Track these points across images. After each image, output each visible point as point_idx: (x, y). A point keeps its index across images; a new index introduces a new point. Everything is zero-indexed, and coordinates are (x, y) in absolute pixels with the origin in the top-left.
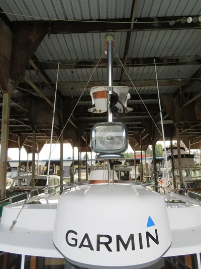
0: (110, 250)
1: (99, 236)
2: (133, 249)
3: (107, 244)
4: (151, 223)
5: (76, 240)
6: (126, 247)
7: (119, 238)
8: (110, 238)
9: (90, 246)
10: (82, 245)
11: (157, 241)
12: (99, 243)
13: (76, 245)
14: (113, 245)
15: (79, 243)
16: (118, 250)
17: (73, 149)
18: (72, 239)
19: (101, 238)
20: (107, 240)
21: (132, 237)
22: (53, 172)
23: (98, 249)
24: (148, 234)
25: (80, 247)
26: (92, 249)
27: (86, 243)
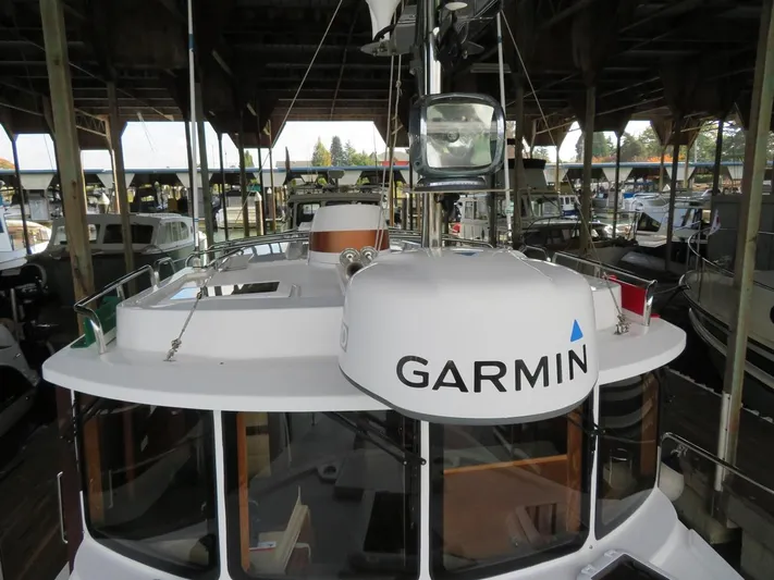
0: (501, 389)
1: (478, 365)
2: (546, 383)
3: (495, 379)
4: (576, 334)
5: (426, 375)
6: (532, 381)
7: (520, 365)
8: (502, 366)
9: (460, 384)
10: (440, 383)
11: (584, 367)
12: (478, 377)
13: (425, 384)
14: (508, 380)
15: (432, 380)
16: (518, 387)
17: (220, 139)
18: (416, 373)
19: (483, 368)
20: (495, 371)
21: (544, 362)
22: (158, 205)
23: (477, 389)
24: (572, 355)
25: (436, 388)
26: (464, 389)
27: (449, 379)
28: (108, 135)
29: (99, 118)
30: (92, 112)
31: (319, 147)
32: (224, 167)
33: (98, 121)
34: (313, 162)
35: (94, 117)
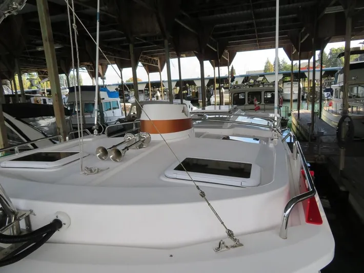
28: (159, 66)
29: (155, 58)
30: (152, 56)
31: (268, 62)
32: (220, 76)
33: (154, 60)
34: (264, 71)
35: (152, 58)
